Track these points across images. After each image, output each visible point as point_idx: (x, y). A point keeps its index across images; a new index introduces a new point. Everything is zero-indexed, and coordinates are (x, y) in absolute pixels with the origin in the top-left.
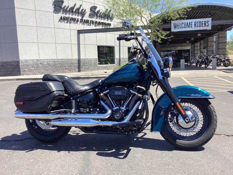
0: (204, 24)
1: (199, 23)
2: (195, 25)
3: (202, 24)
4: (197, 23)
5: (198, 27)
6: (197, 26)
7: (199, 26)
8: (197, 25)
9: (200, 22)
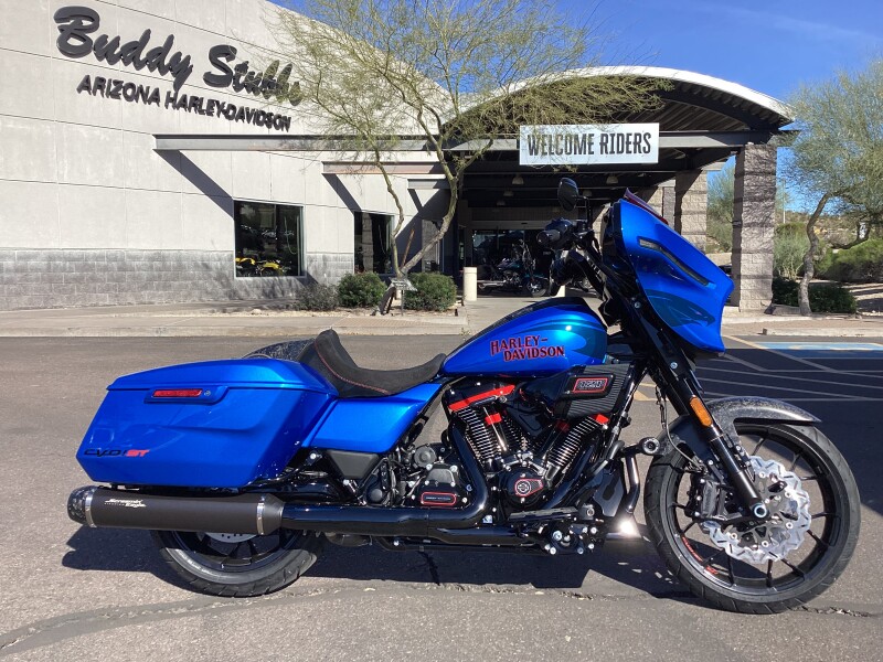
0: (635, 143)
1: (615, 138)
2: (602, 144)
3: (628, 143)
4: (610, 138)
5: (612, 152)
6: (609, 150)
7: (615, 150)
8: (609, 145)
9: (619, 135)
